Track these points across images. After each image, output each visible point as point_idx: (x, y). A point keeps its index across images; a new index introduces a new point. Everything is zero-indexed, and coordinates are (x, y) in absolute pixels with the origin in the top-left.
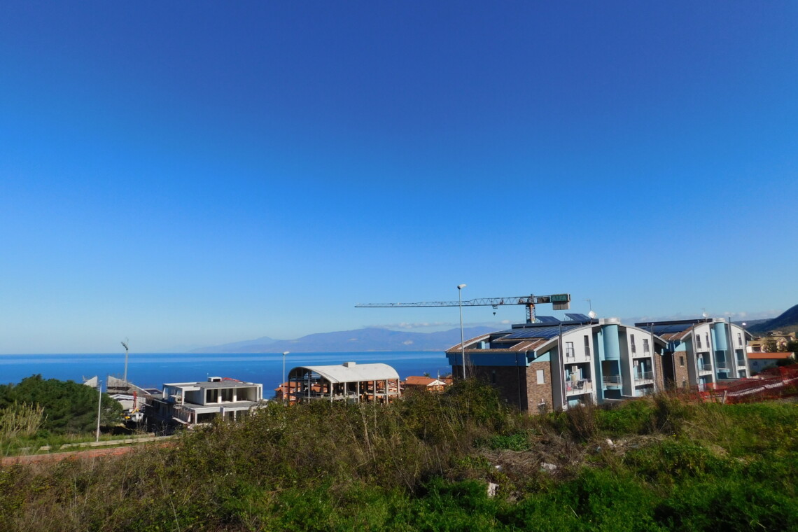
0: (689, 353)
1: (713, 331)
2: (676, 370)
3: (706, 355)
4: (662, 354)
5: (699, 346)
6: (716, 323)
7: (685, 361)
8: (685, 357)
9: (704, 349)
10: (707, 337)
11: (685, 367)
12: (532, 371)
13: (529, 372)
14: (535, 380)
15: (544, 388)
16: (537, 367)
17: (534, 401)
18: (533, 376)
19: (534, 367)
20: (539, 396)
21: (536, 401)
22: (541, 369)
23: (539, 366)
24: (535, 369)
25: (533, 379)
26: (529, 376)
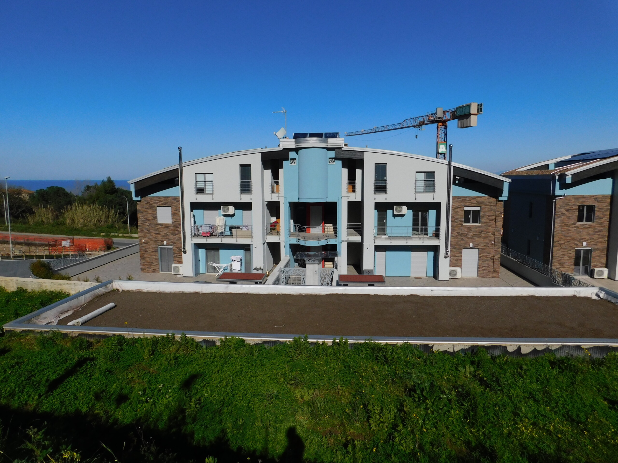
2: (558, 229)
4: (504, 198)
7: (602, 214)
8: (603, 205)
11: (601, 223)
12: (148, 207)
13: (143, 208)
14: (152, 218)
15: (171, 229)
16: (157, 203)
17: (151, 242)
18: (150, 213)
19: (152, 203)
20: (160, 238)
21: (153, 242)
22: (164, 205)
23: (161, 201)
24: (153, 205)
25: (150, 217)
26: (142, 213)
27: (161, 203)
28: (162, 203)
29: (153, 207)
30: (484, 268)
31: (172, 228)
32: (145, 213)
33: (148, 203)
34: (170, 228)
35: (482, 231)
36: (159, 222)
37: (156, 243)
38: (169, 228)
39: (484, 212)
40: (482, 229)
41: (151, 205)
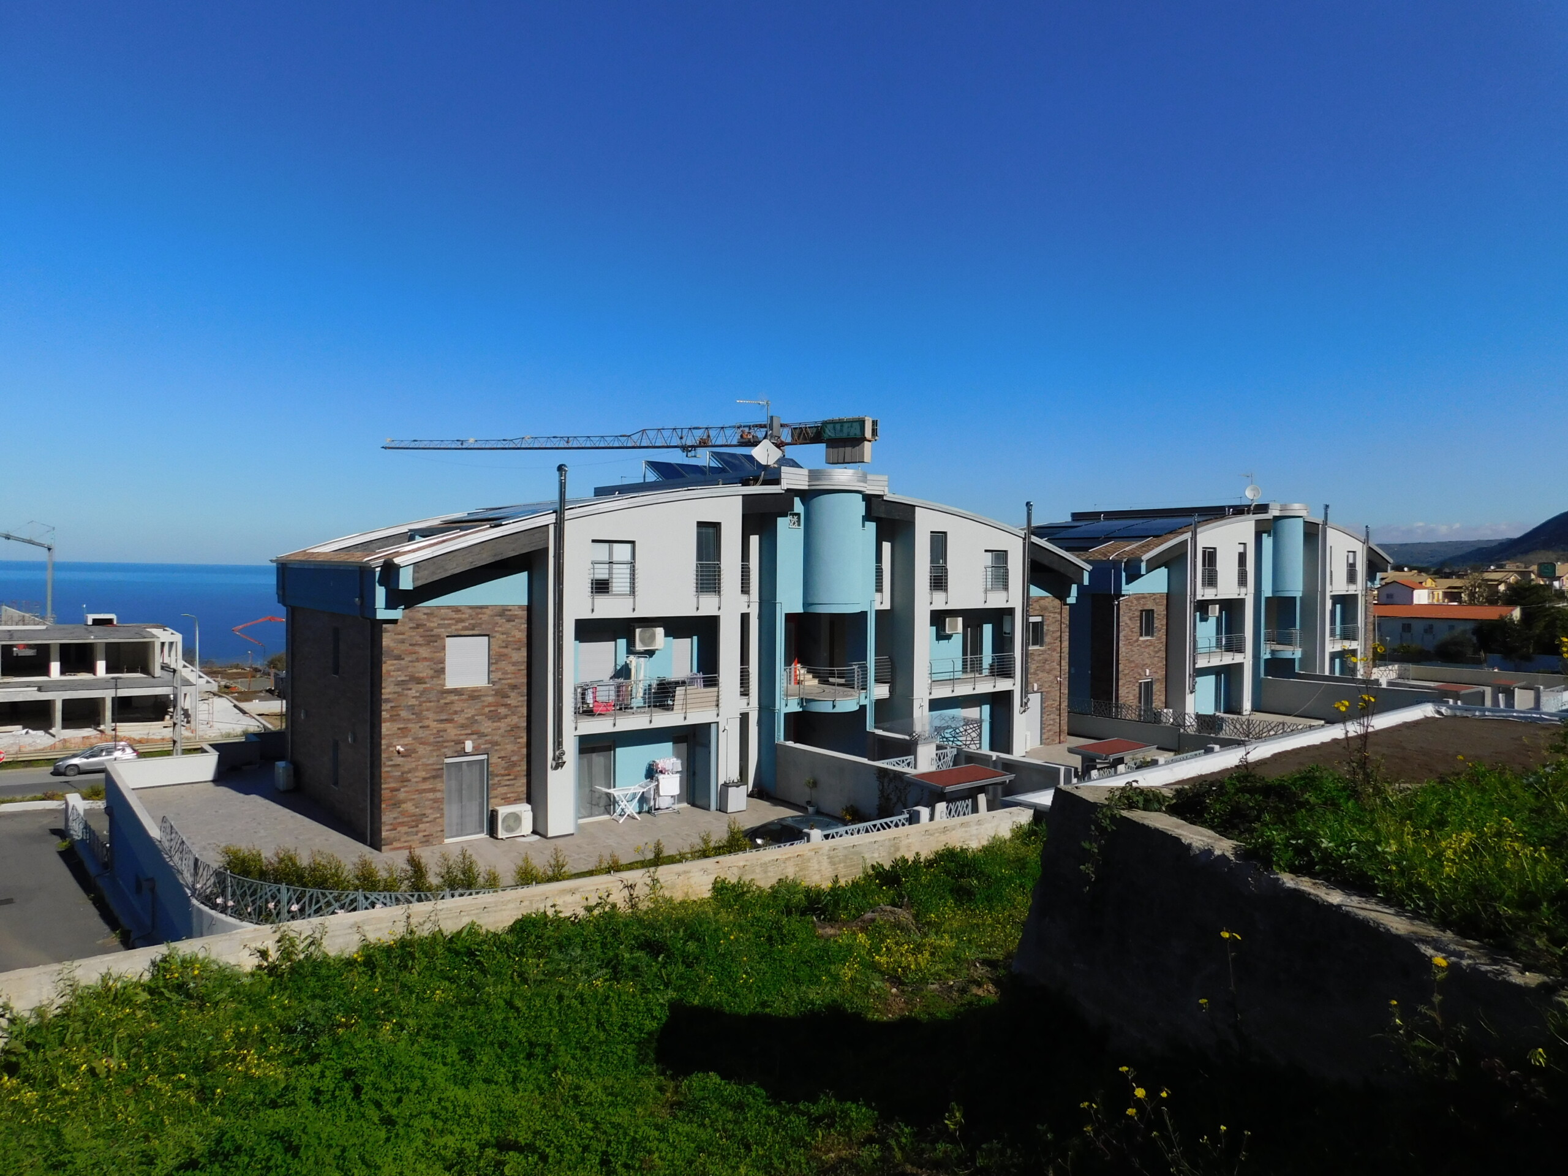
0: (1174, 599)
1: (1267, 541)
2: (1123, 649)
3: (1232, 609)
4: (1072, 600)
5: (1211, 580)
6: (1277, 519)
7: (1160, 623)
8: (1160, 610)
9: (1227, 587)
10: (1242, 557)
11: (1159, 639)
12: (420, 640)
13: (403, 642)
14: (431, 673)
15: (486, 704)
16: (450, 625)
17: (422, 750)
18: (425, 659)
19: (432, 625)
20: (452, 732)
21: (430, 748)
22: (471, 633)
23: (462, 621)
24: (436, 632)
25: (423, 670)
26: (399, 658)
27: (460, 626)
28: (463, 624)
29: (433, 639)
30: (1049, 727)
31: (490, 699)
32: (408, 659)
33: (418, 626)
34: (484, 701)
35: (1046, 660)
36: (450, 684)
37: (439, 750)
38: (483, 699)
39: (1048, 625)
40: (1046, 656)
41: (429, 633)
